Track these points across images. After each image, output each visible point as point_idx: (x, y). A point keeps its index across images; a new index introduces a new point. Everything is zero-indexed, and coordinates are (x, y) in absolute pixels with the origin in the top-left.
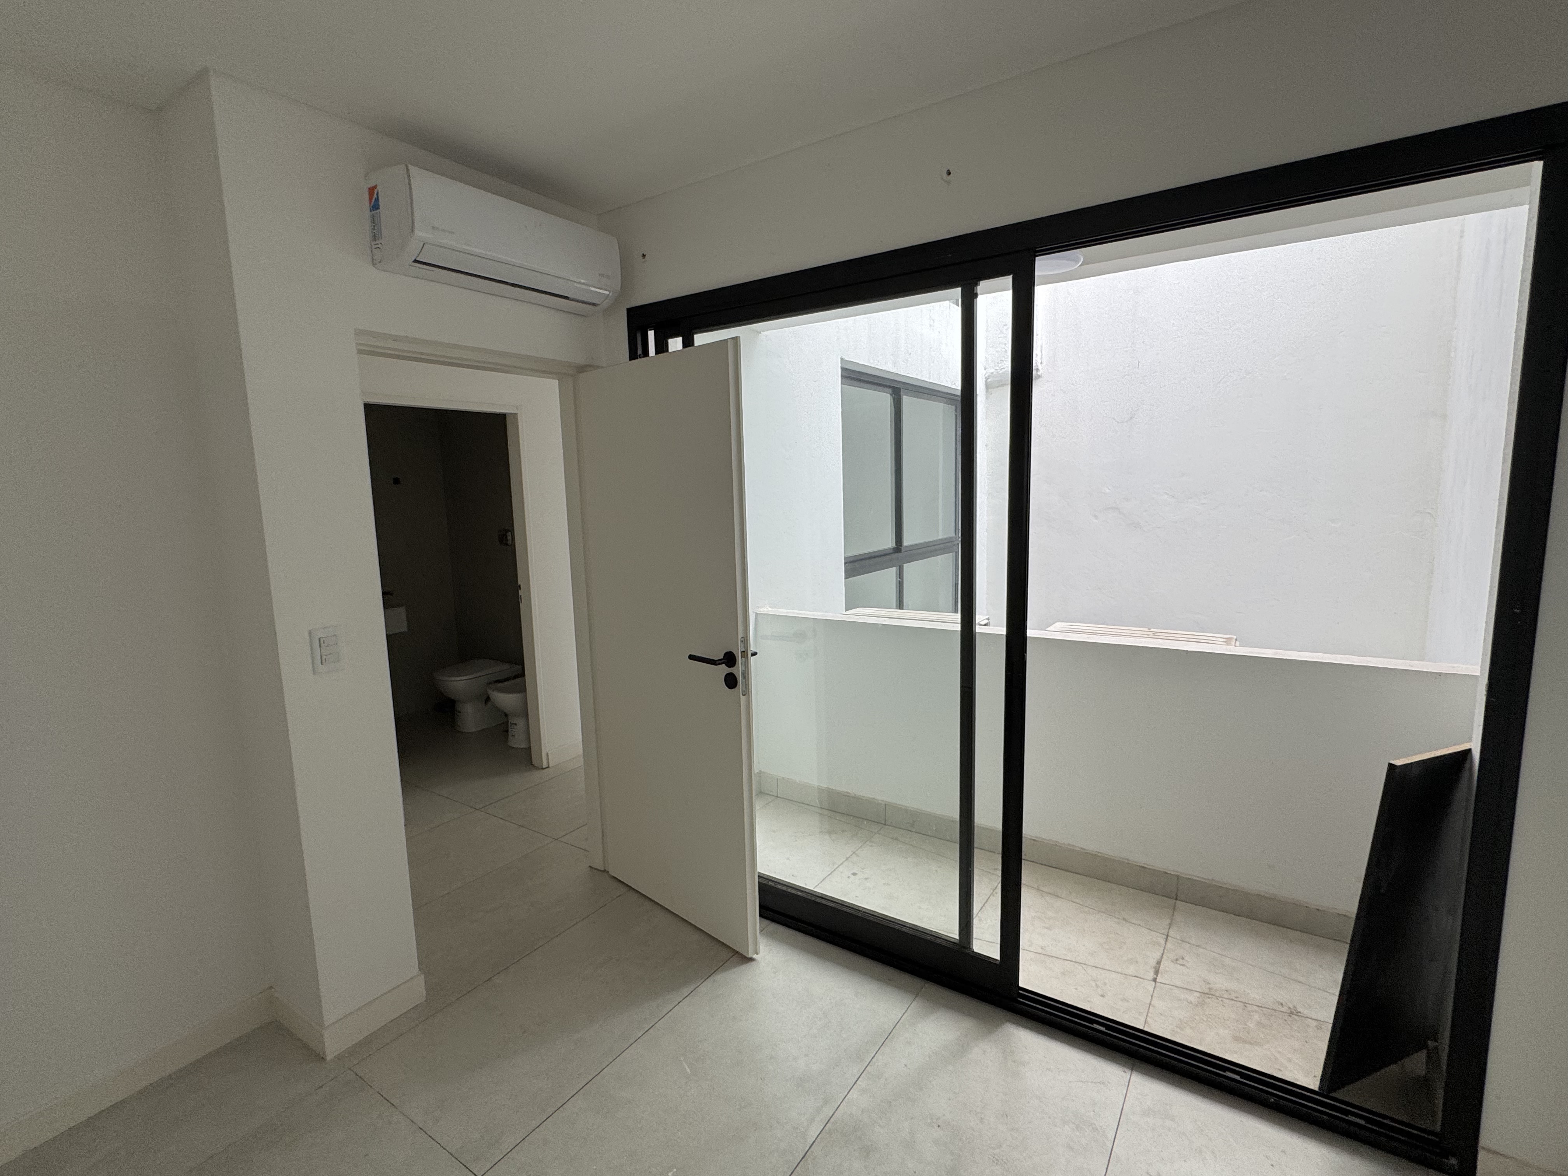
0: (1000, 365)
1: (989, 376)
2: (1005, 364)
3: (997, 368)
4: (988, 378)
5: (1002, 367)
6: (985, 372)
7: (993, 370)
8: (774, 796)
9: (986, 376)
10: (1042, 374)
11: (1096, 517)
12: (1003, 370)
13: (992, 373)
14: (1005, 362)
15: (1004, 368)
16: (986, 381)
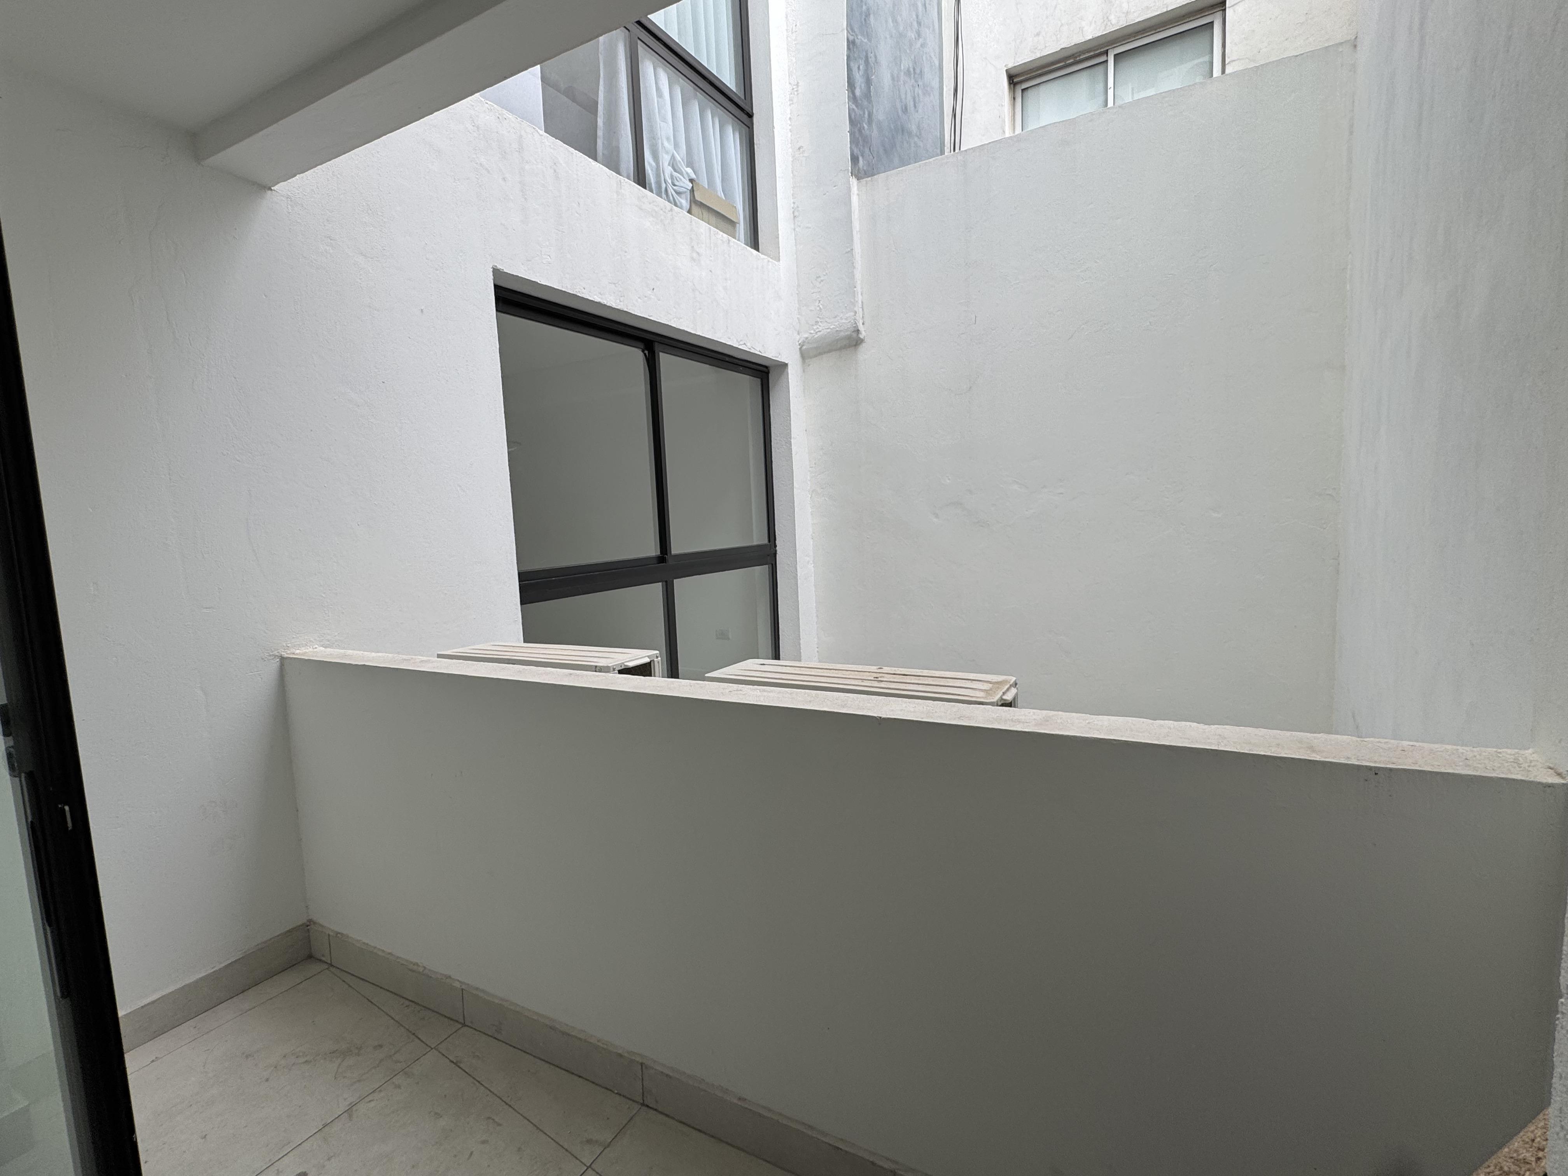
0: (815, 327)
1: (804, 342)
2: (820, 326)
3: (812, 332)
4: (803, 346)
5: (817, 330)
6: (798, 337)
7: (806, 335)
8: (326, 963)
9: (800, 342)
10: (864, 337)
11: (937, 516)
12: (819, 334)
13: (807, 338)
14: (820, 324)
15: (820, 331)
16: (800, 349)
